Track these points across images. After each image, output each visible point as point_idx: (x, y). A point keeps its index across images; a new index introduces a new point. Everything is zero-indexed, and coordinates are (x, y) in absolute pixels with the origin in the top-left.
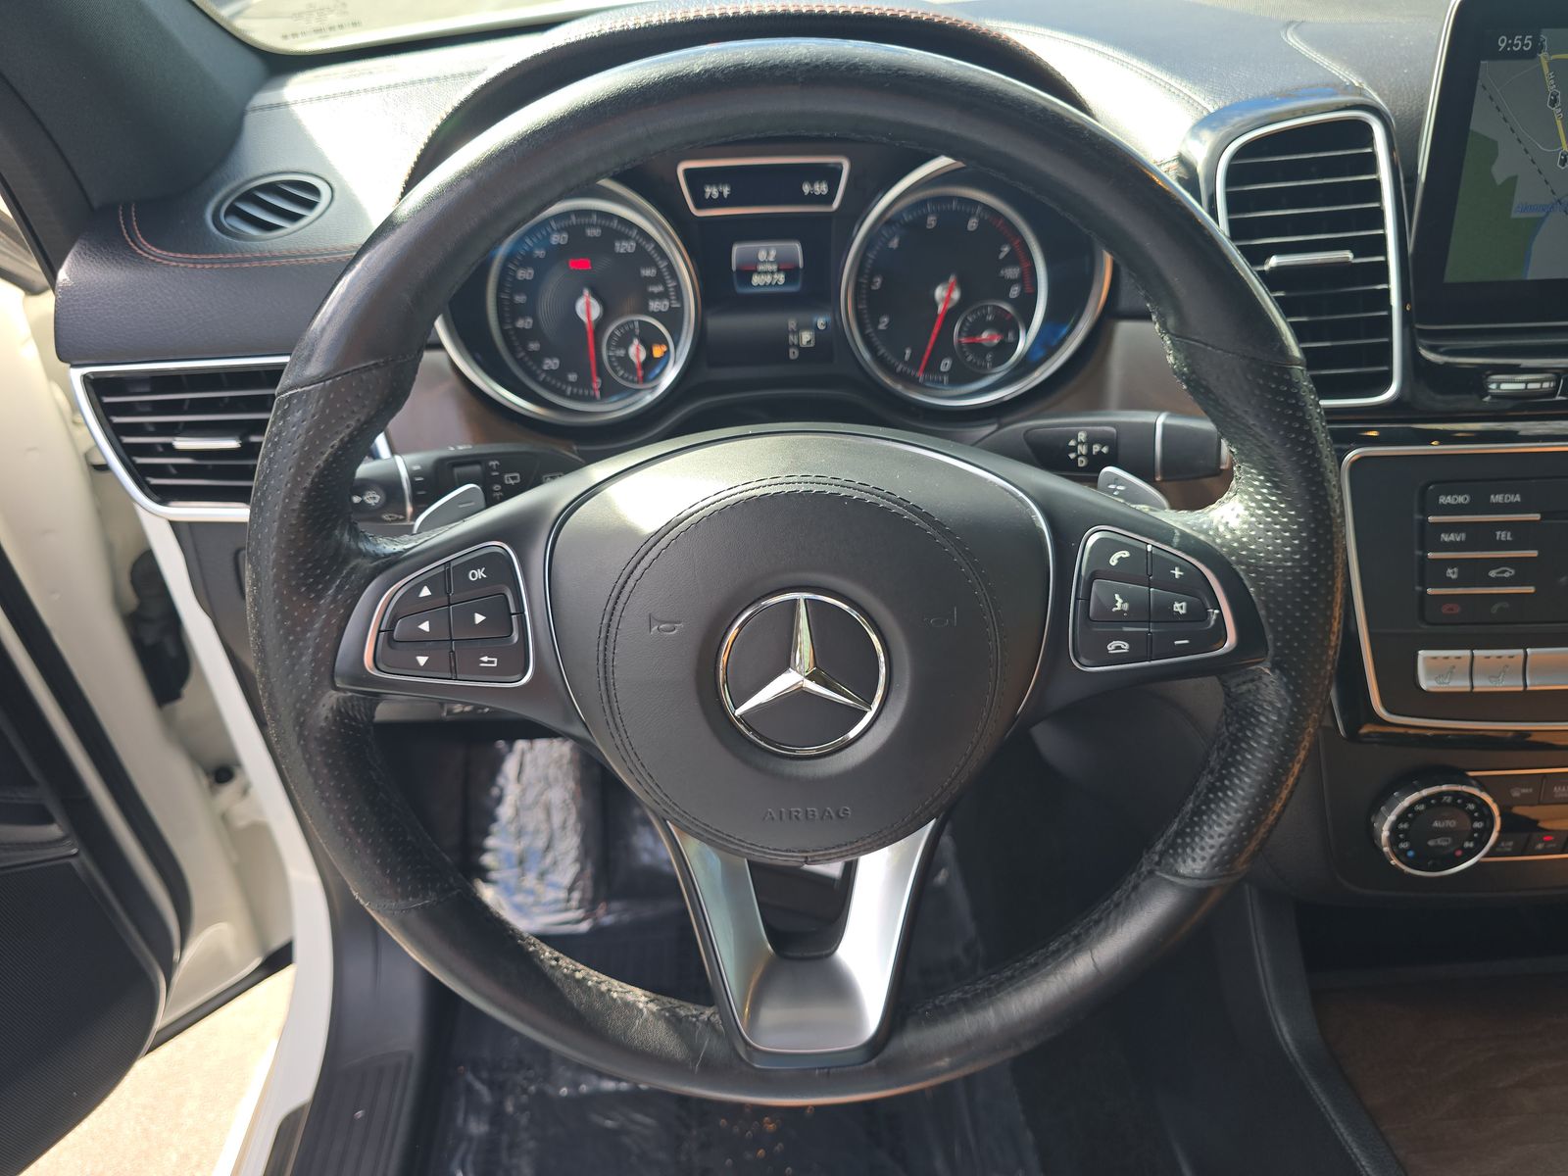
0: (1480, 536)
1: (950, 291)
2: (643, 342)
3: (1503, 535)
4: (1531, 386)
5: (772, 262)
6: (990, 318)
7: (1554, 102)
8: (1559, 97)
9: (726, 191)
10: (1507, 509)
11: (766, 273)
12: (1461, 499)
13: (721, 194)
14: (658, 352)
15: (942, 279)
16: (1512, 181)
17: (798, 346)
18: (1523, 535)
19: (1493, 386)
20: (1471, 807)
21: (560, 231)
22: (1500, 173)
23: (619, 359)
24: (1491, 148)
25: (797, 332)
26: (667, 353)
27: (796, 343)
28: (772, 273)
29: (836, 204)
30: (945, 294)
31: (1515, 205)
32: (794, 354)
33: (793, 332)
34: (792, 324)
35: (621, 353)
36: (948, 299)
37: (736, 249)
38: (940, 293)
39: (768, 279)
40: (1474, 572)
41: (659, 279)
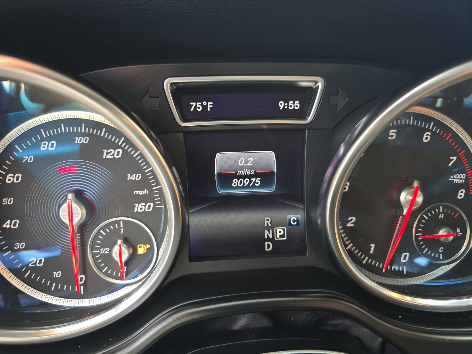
1: (415, 195)
2: (126, 241)
5: (249, 168)
6: (441, 216)
9: (209, 106)
13: (205, 108)
14: (141, 250)
15: (406, 185)
17: (272, 240)
21: (49, 139)
23: (103, 256)
25: (272, 227)
26: (150, 251)
27: (271, 236)
28: (250, 177)
29: (310, 118)
30: (410, 198)
32: (268, 247)
33: (269, 227)
34: (267, 221)
35: (106, 251)
36: (413, 201)
37: (219, 156)
38: (405, 197)
41: (144, 183)
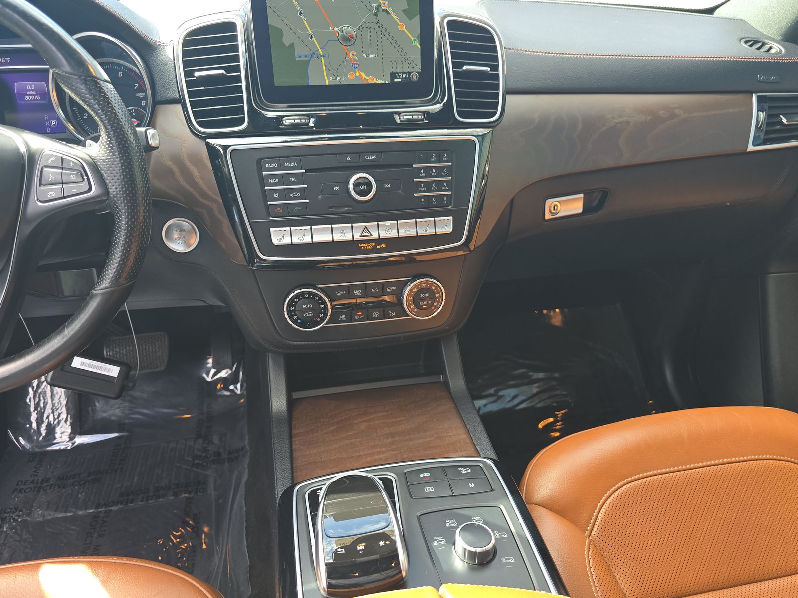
0: (284, 179)
3: (293, 179)
4: (296, 121)
5: (33, 90)
7: (301, 14)
8: (302, 12)
9: (9, 60)
10: (292, 169)
11: (31, 95)
12: (274, 165)
13: (6, 60)
16: (292, 45)
18: (300, 179)
19: (284, 122)
20: (317, 298)
22: (287, 41)
24: (280, 33)
25: (49, 120)
27: (49, 125)
28: (34, 95)
31: (296, 56)
32: (49, 129)
33: (47, 121)
34: (46, 117)
37: (16, 84)
39: (32, 97)
40: (285, 195)
